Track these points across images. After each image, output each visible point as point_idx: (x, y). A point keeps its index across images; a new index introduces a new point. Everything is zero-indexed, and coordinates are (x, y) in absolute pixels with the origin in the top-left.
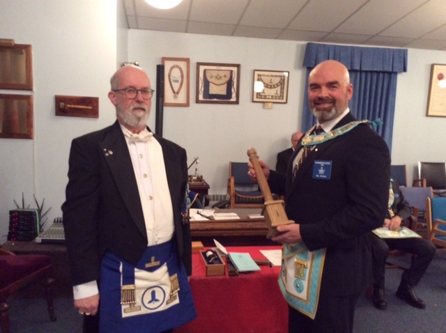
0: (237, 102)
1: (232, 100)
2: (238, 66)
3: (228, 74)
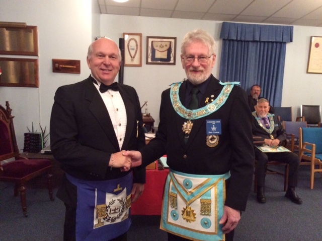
0: (174, 64)
1: (171, 62)
2: (175, 38)
3: (168, 44)
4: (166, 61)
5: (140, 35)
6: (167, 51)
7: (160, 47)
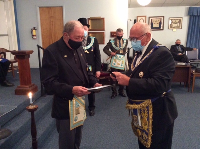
0: (163, 30)
1: (161, 29)
2: (163, 17)
3: (160, 20)
4: (158, 29)
5: (145, 16)
6: (159, 24)
7: (156, 21)
